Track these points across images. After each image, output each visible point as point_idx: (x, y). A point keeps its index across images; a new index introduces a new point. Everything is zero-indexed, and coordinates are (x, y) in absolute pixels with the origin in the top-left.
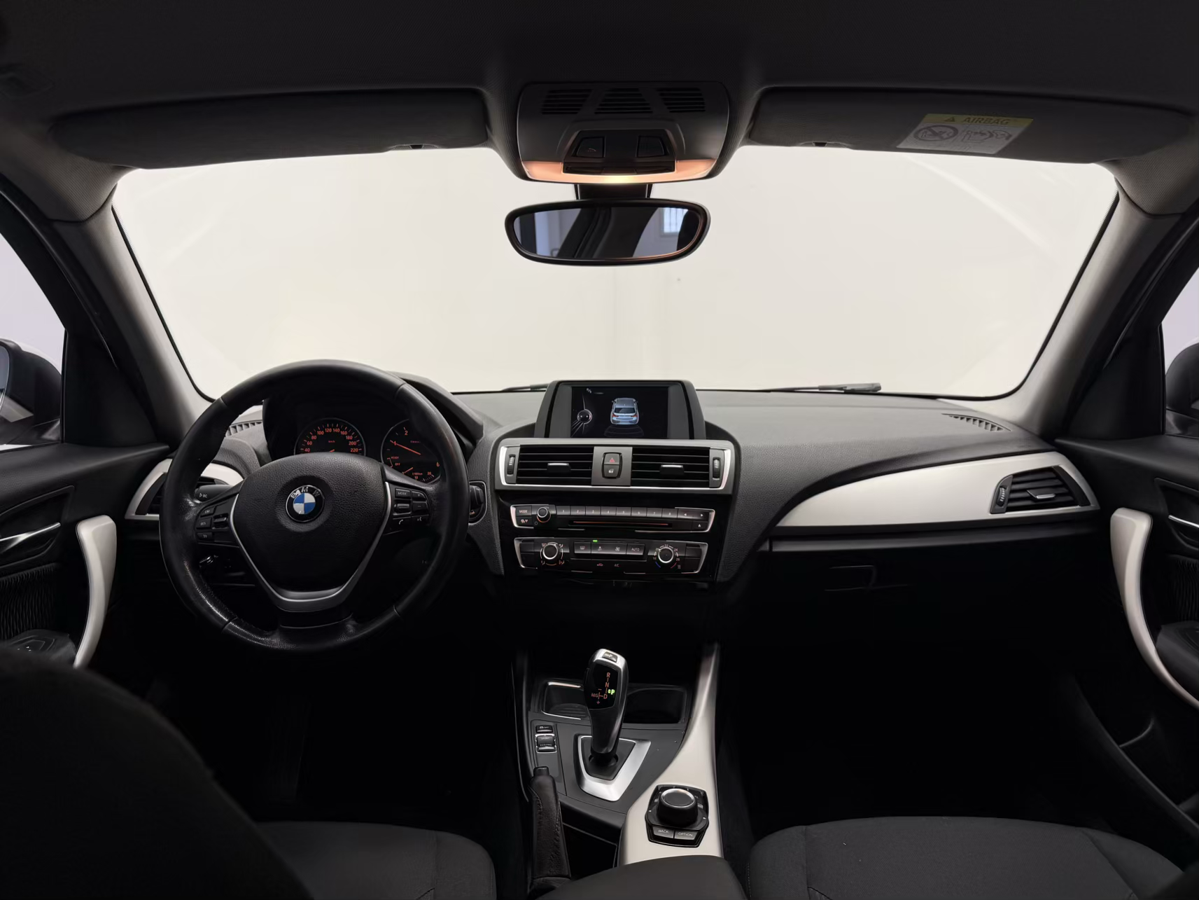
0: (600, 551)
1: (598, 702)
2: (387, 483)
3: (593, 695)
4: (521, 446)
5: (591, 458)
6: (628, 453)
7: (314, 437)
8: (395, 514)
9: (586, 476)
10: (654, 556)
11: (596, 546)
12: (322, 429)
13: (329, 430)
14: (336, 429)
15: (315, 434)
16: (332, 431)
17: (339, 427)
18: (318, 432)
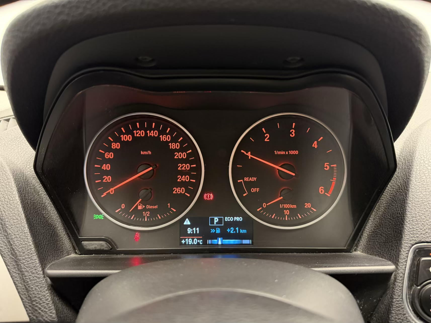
7: (116, 146)
12: (128, 132)
13: (140, 133)
14: (152, 132)
15: (118, 140)
16: (146, 134)
17: (157, 128)
18: (122, 136)
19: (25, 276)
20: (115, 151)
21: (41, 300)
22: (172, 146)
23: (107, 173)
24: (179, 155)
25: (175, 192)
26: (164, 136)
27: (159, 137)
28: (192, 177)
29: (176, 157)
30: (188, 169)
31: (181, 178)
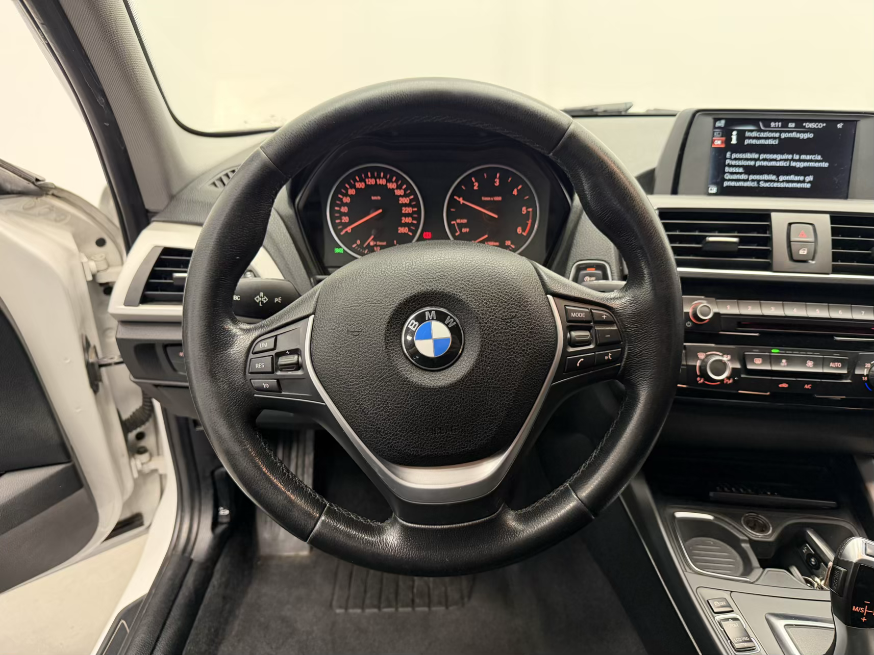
0: (783, 366)
1: (864, 619)
2: (550, 297)
3: (855, 609)
4: (658, 209)
5: (768, 228)
6: (824, 224)
7: (352, 192)
8: (571, 350)
9: (765, 258)
10: (863, 375)
11: (777, 359)
12: (362, 180)
13: (371, 182)
14: (381, 180)
15: (353, 187)
16: (376, 182)
17: (385, 177)
18: (356, 184)
20: (352, 196)
22: (397, 192)
23: (345, 214)
24: (403, 200)
25: (399, 232)
26: (391, 184)
27: (386, 185)
28: (414, 219)
29: (400, 202)
30: (411, 212)
31: (405, 220)
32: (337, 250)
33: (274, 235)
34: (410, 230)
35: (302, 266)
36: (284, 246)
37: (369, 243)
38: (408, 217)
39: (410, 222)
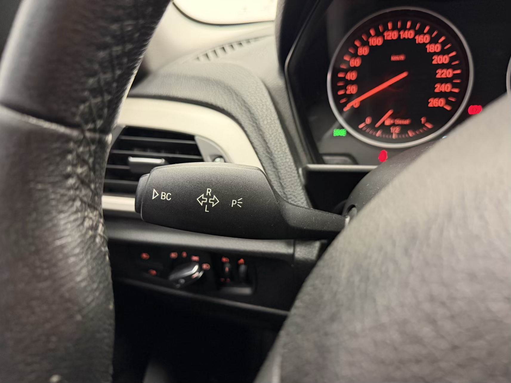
7: (363, 51)
12: (379, 34)
13: (392, 35)
14: (406, 32)
15: (365, 43)
16: (399, 36)
17: (413, 27)
18: (370, 40)
19: (281, 174)
20: (363, 57)
21: (296, 198)
22: (429, 48)
23: (351, 82)
24: (437, 60)
25: (430, 105)
26: (422, 36)
27: (414, 39)
28: (454, 86)
29: (434, 62)
30: (450, 76)
31: (439, 88)
32: (338, 133)
33: (254, 108)
34: (448, 103)
35: (288, 151)
36: (265, 122)
37: (384, 122)
38: (446, 83)
39: (448, 90)
